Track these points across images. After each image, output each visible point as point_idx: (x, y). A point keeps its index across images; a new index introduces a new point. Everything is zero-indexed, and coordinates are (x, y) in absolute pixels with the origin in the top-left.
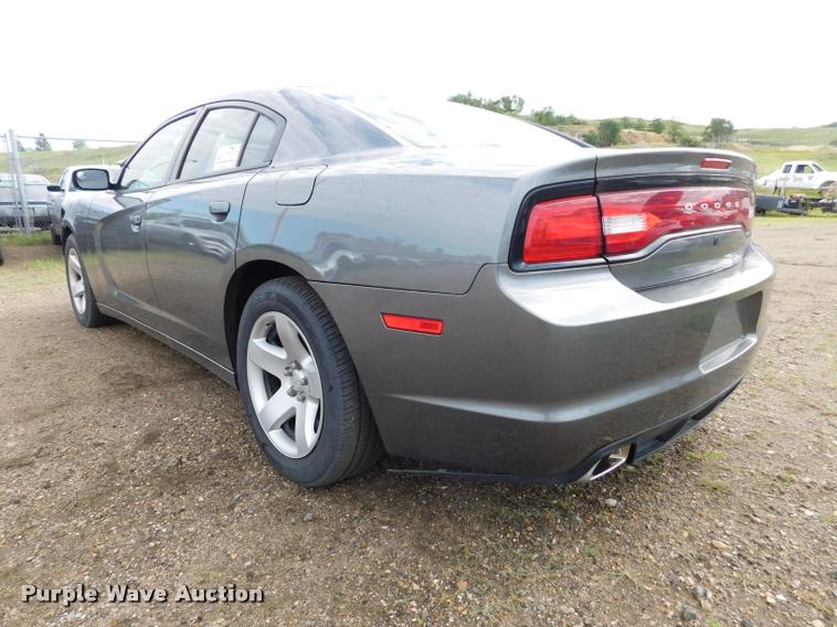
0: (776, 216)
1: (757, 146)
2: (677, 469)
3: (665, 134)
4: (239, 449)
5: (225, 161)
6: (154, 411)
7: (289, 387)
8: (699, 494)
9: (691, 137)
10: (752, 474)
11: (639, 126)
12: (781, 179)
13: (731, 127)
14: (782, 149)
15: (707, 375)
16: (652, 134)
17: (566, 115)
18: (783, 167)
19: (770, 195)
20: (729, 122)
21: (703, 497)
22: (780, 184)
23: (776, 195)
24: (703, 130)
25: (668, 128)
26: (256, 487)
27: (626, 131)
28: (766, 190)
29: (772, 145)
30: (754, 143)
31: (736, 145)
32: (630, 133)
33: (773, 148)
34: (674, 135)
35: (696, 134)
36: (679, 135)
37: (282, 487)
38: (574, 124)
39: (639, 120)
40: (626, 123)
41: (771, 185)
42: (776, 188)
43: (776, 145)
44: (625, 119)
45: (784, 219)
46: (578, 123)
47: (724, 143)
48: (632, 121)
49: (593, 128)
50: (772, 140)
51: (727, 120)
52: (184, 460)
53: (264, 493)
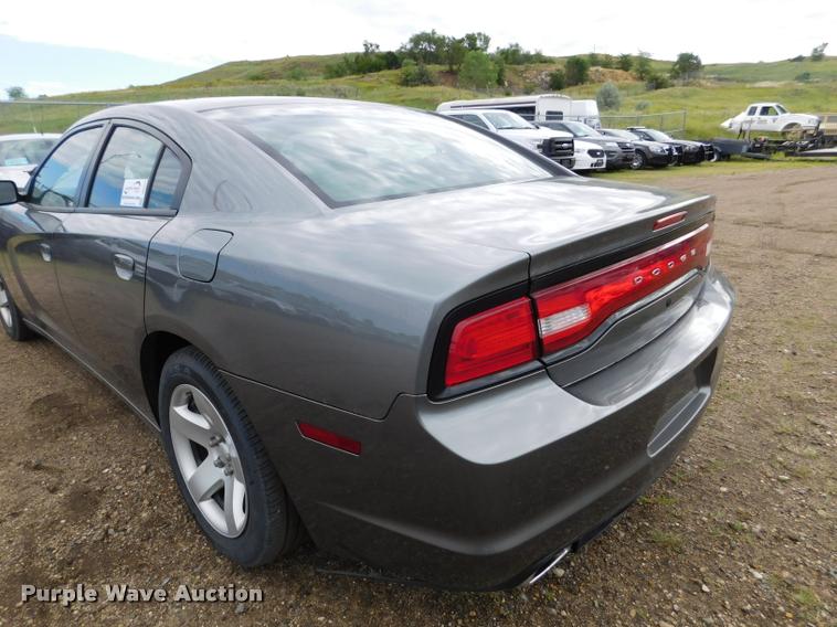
0: (740, 160)
1: (723, 83)
2: (629, 518)
3: (632, 72)
4: (172, 512)
5: (132, 198)
6: (83, 461)
7: (216, 458)
8: (649, 554)
9: (659, 74)
10: (704, 523)
11: (607, 62)
12: (747, 122)
13: (699, 63)
14: (748, 85)
15: (656, 457)
16: (620, 72)
17: (533, 53)
18: (748, 110)
19: (734, 139)
20: (696, 58)
21: (653, 558)
22: (745, 127)
23: (740, 139)
24: (670, 67)
25: (636, 65)
26: (186, 568)
27: (593, 69)
28: (731, 133)
29: (738, 81)
30: (720, 80)
31: (703, 82)
32: (597, 71)
33: (740, 85)
34: (641, 73)
35: (663, 71)
36: (647, 72)
37: (216, 565)
38: (541, 62)
39: (607, 56)
40: (594, 59)
41: (736, 128)
42: (741, 131)
43: (743, 81)
44: (593, 56)
45: (748, 164)
46: (545, 62)
47: (691, 80)
48: (599, 59)
49: (560, 67)
50: (737, 76)
51: (695, 54)
52: (111, 531)
53: (194, 574)
